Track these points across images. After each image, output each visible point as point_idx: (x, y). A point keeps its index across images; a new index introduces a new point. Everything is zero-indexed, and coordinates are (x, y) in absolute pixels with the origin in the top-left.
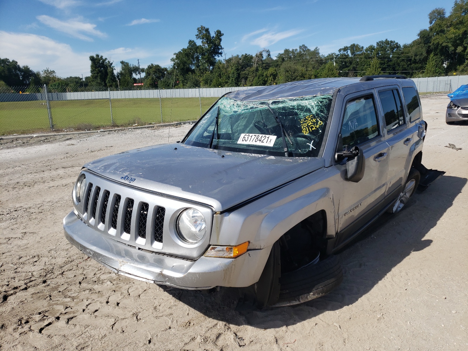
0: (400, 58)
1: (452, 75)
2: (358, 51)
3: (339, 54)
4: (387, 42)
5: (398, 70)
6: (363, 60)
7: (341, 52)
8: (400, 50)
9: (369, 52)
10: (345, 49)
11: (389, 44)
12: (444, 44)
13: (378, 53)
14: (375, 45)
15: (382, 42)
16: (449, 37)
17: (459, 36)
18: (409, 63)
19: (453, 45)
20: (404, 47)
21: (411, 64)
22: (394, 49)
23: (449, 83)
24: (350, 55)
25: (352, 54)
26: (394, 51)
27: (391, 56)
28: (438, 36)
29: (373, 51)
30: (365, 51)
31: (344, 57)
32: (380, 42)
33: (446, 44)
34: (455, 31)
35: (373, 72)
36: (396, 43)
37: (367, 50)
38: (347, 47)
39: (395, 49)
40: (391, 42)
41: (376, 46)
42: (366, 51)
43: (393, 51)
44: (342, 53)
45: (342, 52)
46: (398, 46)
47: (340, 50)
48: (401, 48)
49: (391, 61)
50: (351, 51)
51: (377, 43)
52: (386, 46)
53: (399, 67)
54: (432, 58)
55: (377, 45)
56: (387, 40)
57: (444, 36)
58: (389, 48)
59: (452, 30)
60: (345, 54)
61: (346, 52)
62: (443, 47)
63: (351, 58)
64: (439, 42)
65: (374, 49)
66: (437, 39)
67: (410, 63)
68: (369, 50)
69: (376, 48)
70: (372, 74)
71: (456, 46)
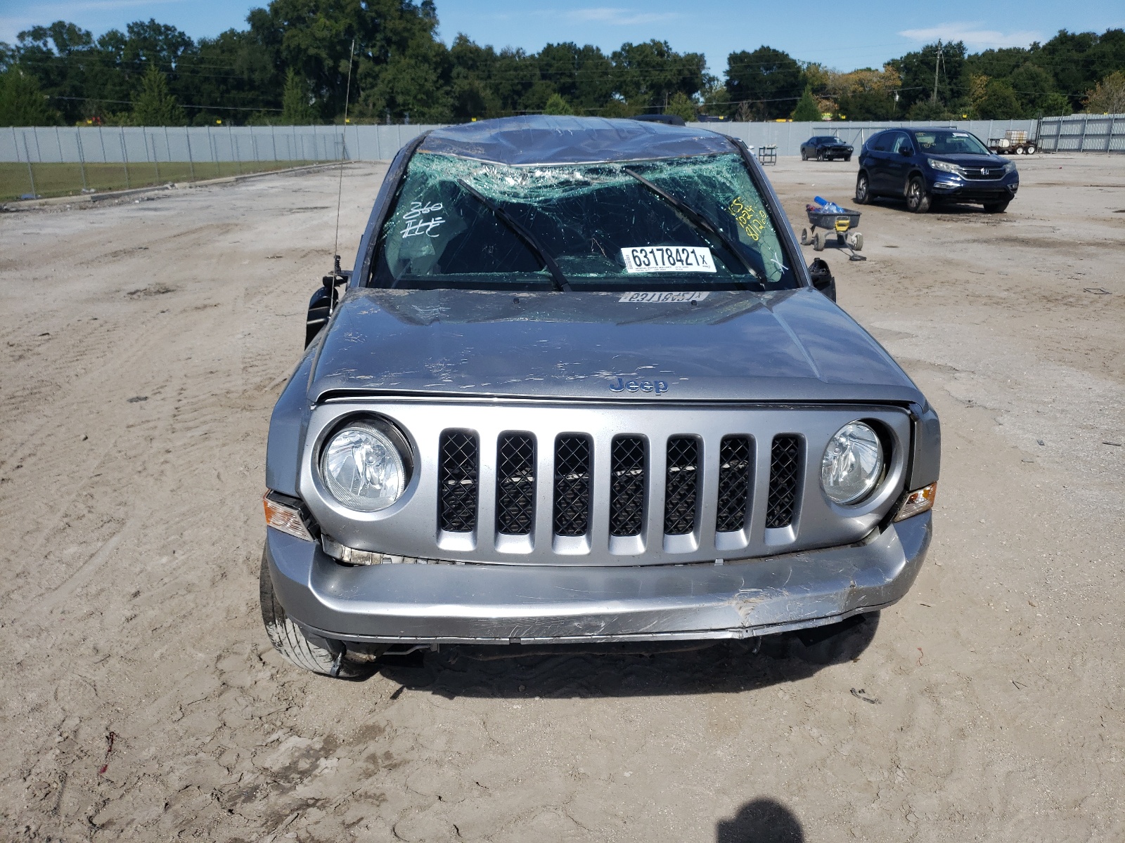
0: (198, 72)
1: (342, 123)
2: (78, 44)
3: (21, 45)
4: (154, 26)
5: (200, 104)
6: (97, 68)
7: (25, 42)
8: (195, 53)
9: (110, 48)
10: (38, 33)
11: (161, 34)
12: (312, 51)
13: (138, 55)
14: (124, 30)
15: (142, 25)
16: (319, 34)
17: (337, 35)
18: (222, 87)
19: (331, 56)
20: (202, 46)
21: (228, 91)
22: (177, 49)
23: (340, 139)
24: (55, 51)
25: (61, 50)
26: (179, 53)
27: (173, 65)
28: (293, 31)
29: (123, 47)
30: (98, 46)
31: (39, 55)
32: (136, 24)
33: (316, 50)
34: (327, 22)
35: (156, 104)
36: (180, 33)
37: (103, 42)
38: (40, 28)
39: (182, 49)
40: (167, 28)
41: (127, 34)
42: (102, 46)
43: (175, 52)
44: (31, 45)
45: (29, 41)
46: (187, 43)
47: (22, 36)
48: (196, 48)
49: (175, 78)
50: (55, 40)
51: (129, 26)
52: (155, 39)
53: (202, 96)
54: (292, 79)
55: (128, 31)
56: (152, 21)
57: (308, 31)
58: (165, 44)
59: (323, 20)
60: (38, 46)
61: (40, 44)
62: (310, 57)
63: (61, 59)
64: (299, 44)
65: (125, 43)
66: (294, 38)
67: (225, 87)
68: (110, 44)
69: (127, 39)
70: (154, 109)
71: (337, 58)
